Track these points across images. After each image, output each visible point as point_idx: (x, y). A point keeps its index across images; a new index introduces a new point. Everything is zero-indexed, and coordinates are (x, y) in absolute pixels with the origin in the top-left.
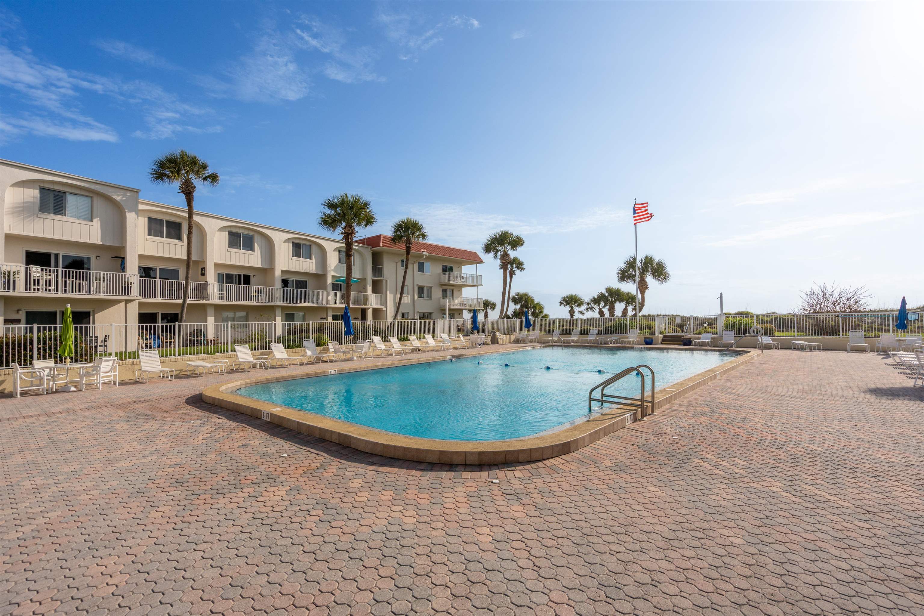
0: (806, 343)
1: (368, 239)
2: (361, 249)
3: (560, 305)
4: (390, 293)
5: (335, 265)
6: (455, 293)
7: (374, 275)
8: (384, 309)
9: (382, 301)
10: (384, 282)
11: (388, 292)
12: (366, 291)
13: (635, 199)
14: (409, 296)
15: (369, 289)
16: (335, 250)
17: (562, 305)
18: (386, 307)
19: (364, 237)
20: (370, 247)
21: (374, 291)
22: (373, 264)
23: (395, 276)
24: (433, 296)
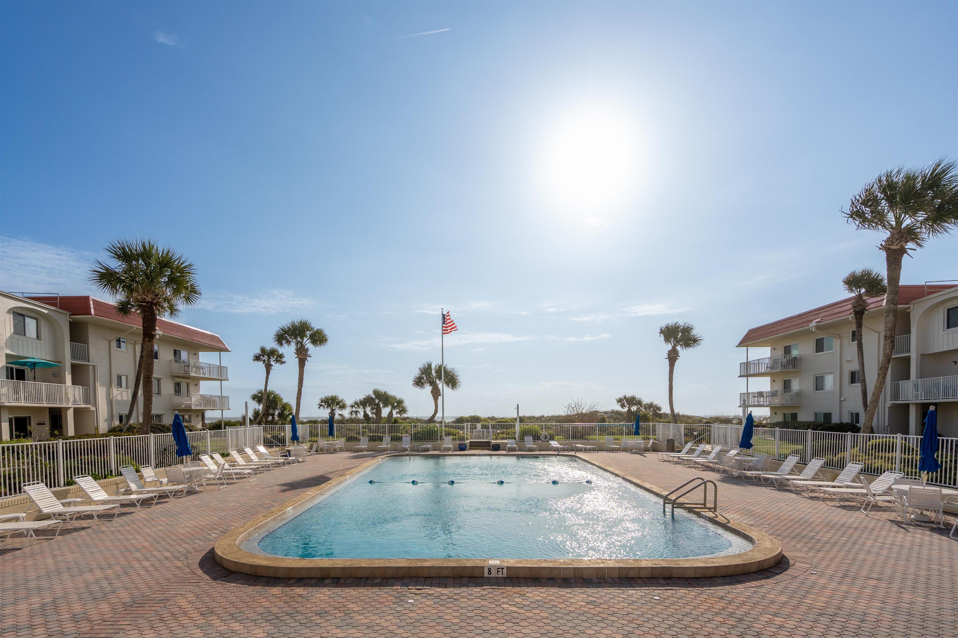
0: (582, 446)
1: (62, 298)
2: (53, 314)
3: (319, 408)
4: (102, 385)
5: (8, 335)
6: (192, 388)
7: (73, 357)
8: (93, 409)
9: (90, 397)
10: (91, 368)
11: (98, 384)
12: (63, 381)
13: (442, 309)
14: (129, 391)
15: (68, 378)
16: (9, 312)
17: (321, 407)
18: (95, 405)
19: (57, 295)
20: (68, 313)
21: (75, 382)
22: (71, 340)
23: (108, 360)
24: (163, 391)
